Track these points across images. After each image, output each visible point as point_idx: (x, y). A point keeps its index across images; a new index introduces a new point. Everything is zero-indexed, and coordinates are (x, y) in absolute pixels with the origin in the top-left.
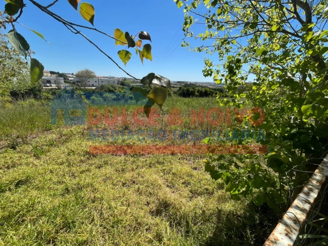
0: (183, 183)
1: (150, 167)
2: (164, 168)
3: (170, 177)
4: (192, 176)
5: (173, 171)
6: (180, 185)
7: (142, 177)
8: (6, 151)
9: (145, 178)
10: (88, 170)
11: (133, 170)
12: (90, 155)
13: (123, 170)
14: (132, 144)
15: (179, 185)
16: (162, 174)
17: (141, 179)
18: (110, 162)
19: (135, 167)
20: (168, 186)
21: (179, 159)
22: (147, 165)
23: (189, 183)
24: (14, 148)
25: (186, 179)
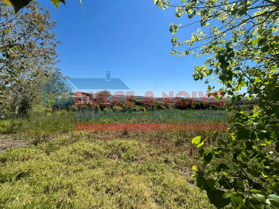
0: (175, 200)
1: (140, 174)
2: (155, 177)
3: (160, 189)
4: (187, 191)
5: (165, 181)
6: (172, 201)
7: (129, 185)
8: (30, 147)
9: (131, 186)
10: (81, 170)
11: (122, 175)
12: (89, 155)
13: (112, 174)
14: (127, 148)
15: (170, 202)
16: (151, 184)
17: (127, 187)
18: (102, 164)
19: (124, 172)
20: (156, 201)
21: (173, 168)
22: (137, 171)
23: (183, 201)
24: (36, 144)
25: (180, 194)
